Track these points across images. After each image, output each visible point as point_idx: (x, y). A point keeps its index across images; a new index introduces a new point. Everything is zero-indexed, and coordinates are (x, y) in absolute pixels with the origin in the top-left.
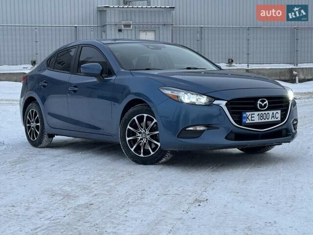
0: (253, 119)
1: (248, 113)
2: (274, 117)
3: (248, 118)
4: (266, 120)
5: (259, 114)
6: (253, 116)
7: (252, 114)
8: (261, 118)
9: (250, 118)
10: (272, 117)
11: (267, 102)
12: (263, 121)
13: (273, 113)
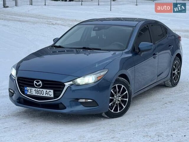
0: (31, 92)
1: (28, 88)
2: (47, 94)
3: (28, 91)
4: (41, 95)
5: (35, 90)
6: (31, 90)
7: (30, 89)
8: (38, 93)
9: (29, 91)
10: (46, 94)
11: (41, 82)
12: (39, 95)
13: (46, 91)
